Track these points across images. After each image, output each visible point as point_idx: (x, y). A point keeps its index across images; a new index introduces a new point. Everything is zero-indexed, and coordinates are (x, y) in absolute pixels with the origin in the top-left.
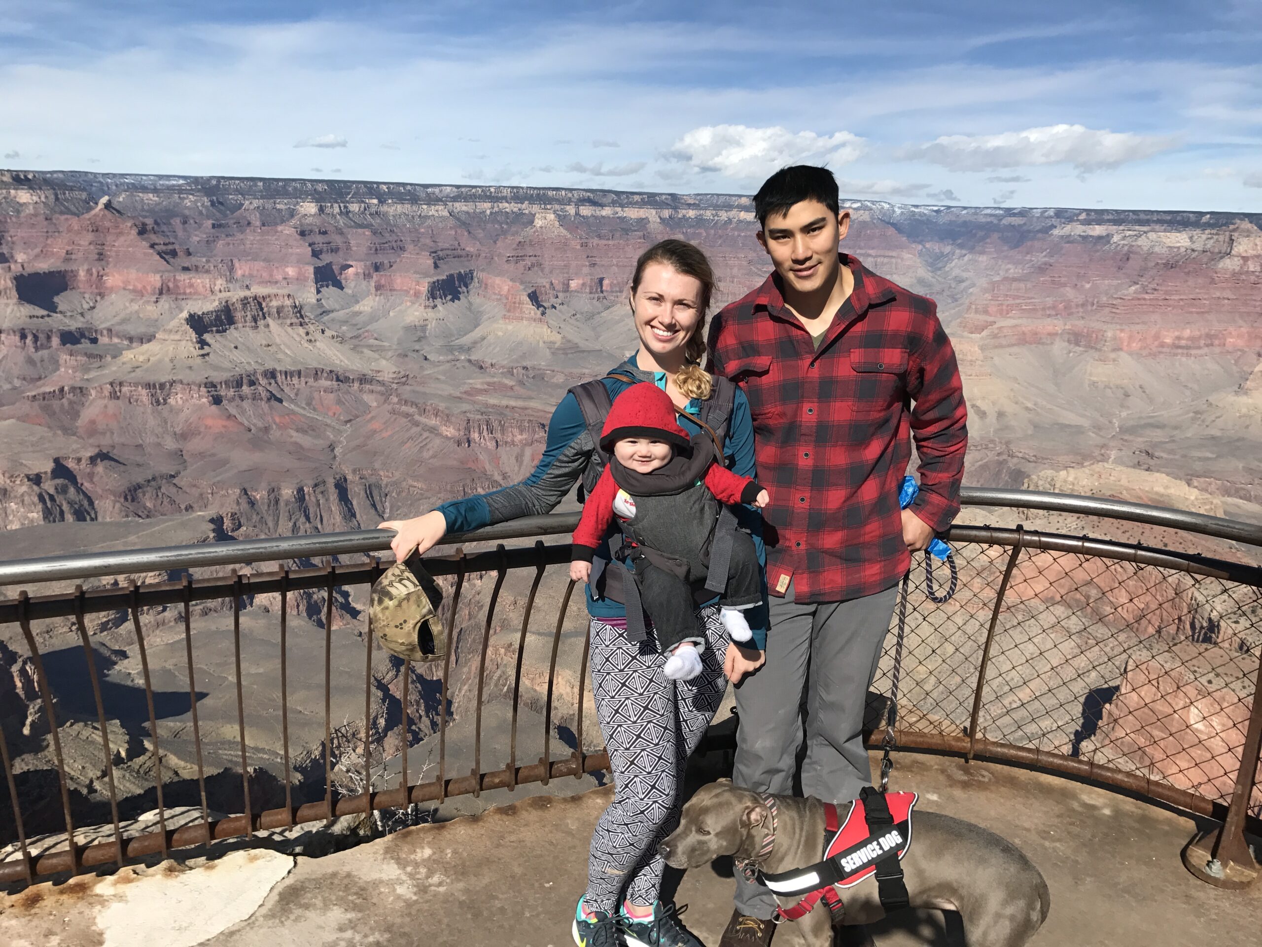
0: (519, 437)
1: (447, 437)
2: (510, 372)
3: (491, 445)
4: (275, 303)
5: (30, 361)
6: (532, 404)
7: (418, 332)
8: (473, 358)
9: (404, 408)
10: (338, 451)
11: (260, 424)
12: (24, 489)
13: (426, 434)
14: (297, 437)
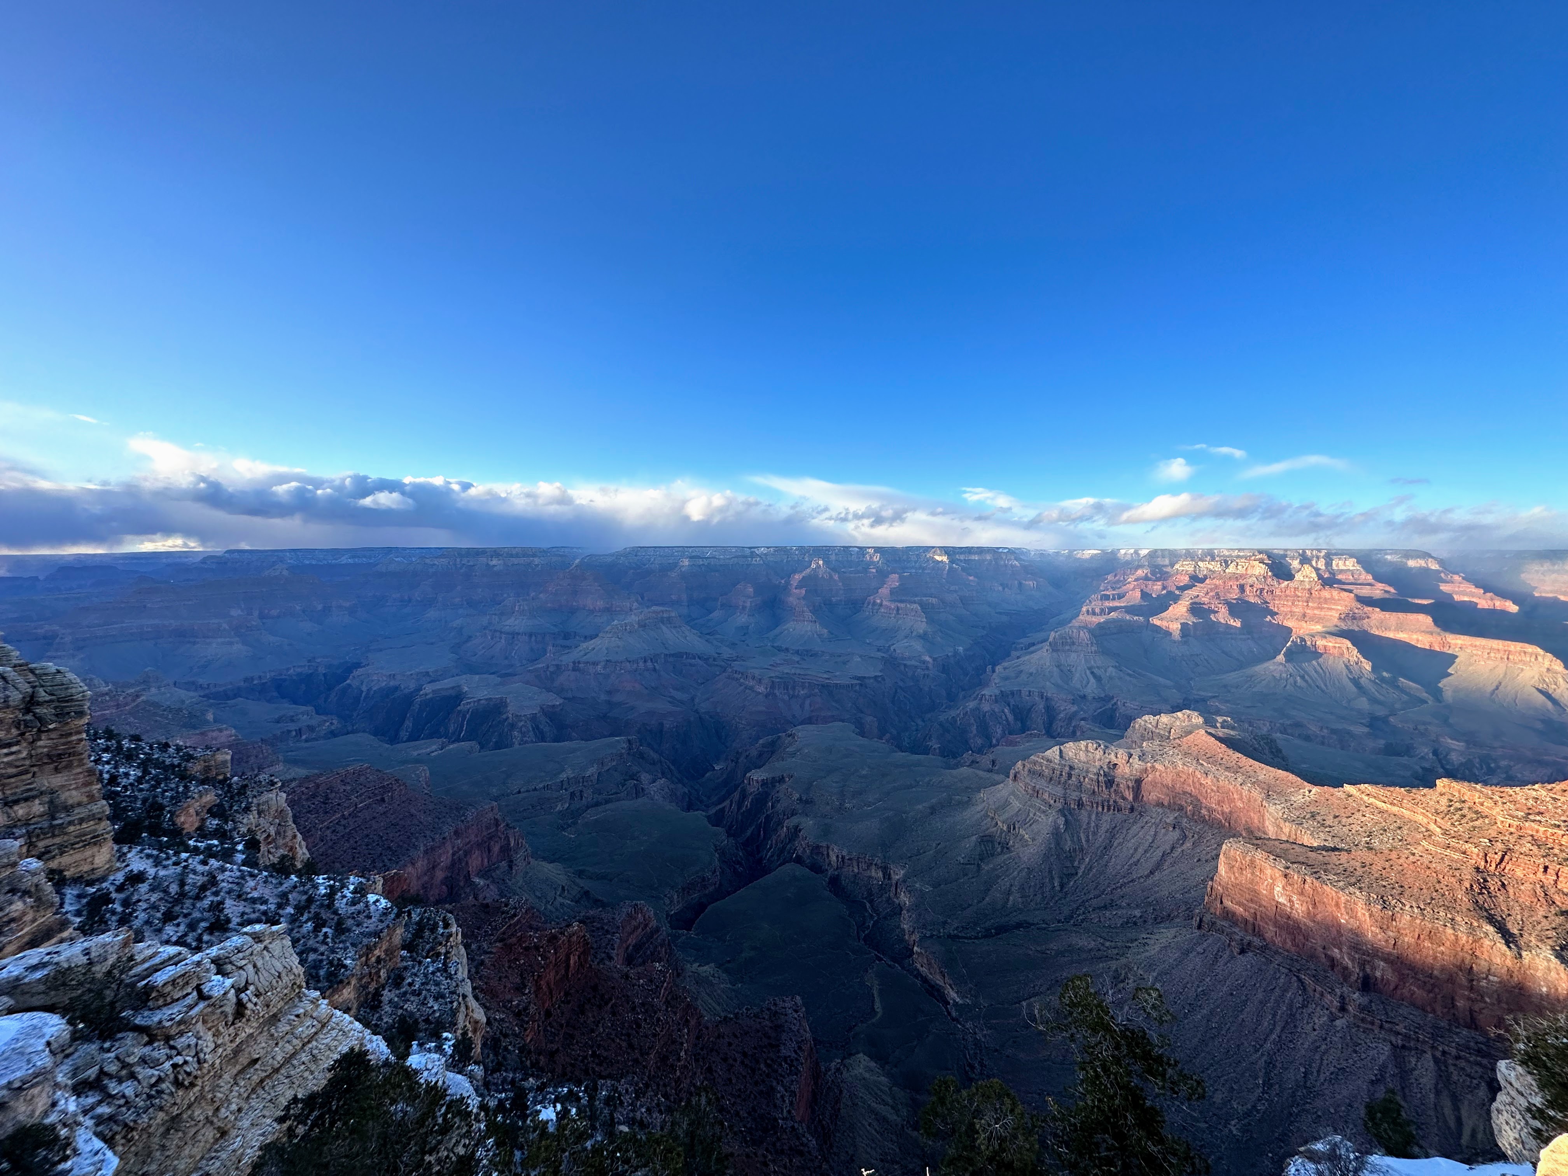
1: (760, 693)
2: (797, 652)
3: (786, 697)
4: (665, 615)
5: (532, 650)
6: (809, 673)
7: (744, 630)
8: (775, 645)
9: (736, 676)
10: (697, 700)
11: (653, 685)
12: (522, 723)
13: (747, 691)
14: (674, 693)
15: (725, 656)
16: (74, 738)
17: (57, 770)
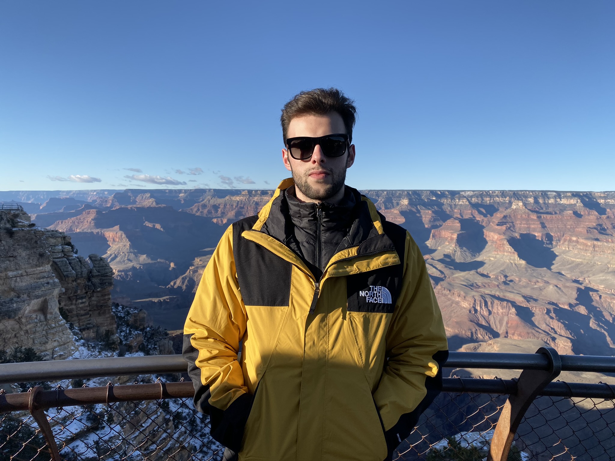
0: (501, 311)
1: (464, 307)
3: (486, 313)
6: (508, 294)
8: (478, 270)
9: (444, 292)
13: (454, 305)
16: (107, 297)
17: (99, 314)
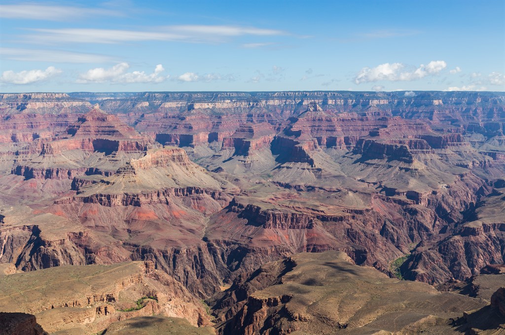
6: (307, 206)
8: (276, 181)
14: (184, 222)
15: (229, 191)
